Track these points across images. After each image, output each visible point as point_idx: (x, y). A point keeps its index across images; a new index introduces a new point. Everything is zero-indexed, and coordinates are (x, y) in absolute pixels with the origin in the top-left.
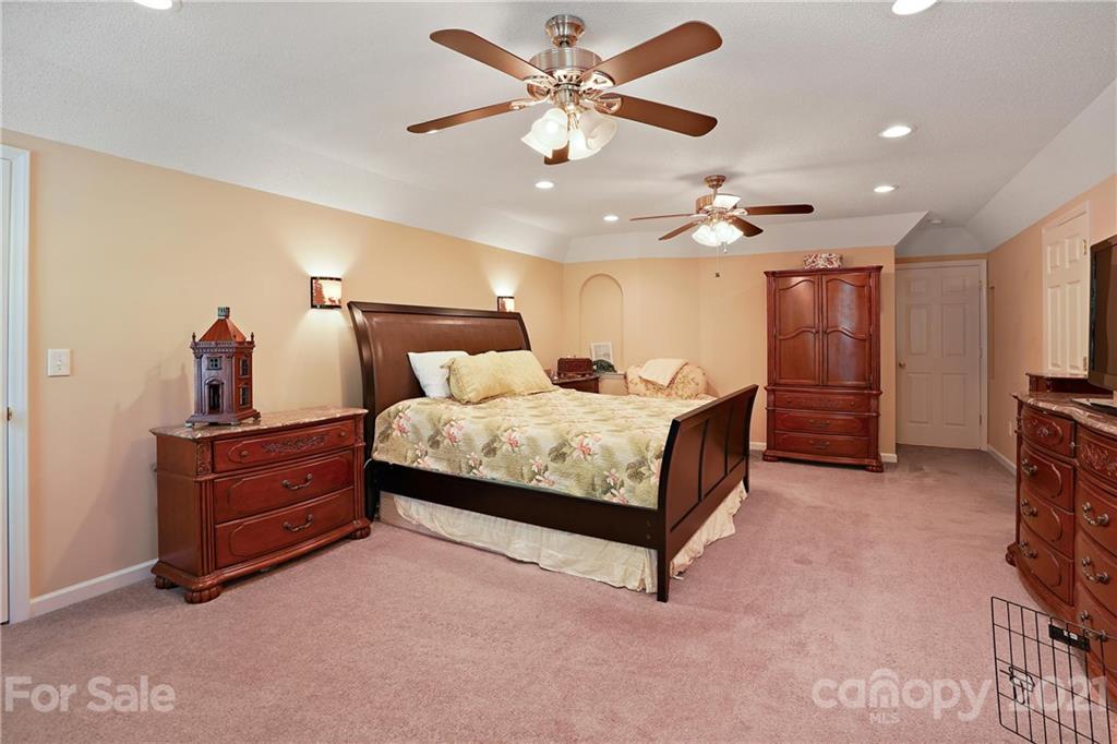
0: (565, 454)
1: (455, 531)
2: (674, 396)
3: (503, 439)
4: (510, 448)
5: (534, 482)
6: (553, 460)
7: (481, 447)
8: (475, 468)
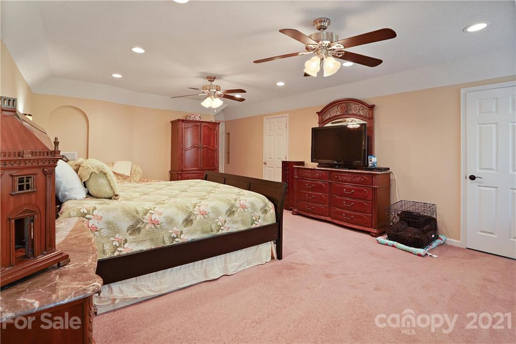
0: (234, 211)
1: (163, 286)
2: (133, 181)
3: (196, 213)
4: (202, 217)
5: (220, 231)
6: (228, 216)
7: (181, 222)
8: (177, 237)
